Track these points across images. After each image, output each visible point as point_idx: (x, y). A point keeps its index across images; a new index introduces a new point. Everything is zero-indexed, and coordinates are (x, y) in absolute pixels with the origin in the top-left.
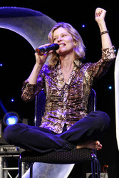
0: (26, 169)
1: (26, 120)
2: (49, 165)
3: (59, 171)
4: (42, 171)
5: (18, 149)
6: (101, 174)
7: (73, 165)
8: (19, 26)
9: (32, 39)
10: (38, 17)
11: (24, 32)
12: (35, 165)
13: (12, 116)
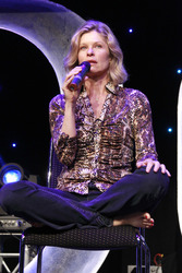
0: (31, 257)
1: (35, 177)
2: (68, 251)
3: (84, 261)
4: (57, 260)
5: (20, 224)
6: (152, 268)
7: (106, 253)
8: (28, 27)
9: (48, 49)
10: (59, 14)
11: (36, 37)
12: (47, 250)
13: (12, 169)
